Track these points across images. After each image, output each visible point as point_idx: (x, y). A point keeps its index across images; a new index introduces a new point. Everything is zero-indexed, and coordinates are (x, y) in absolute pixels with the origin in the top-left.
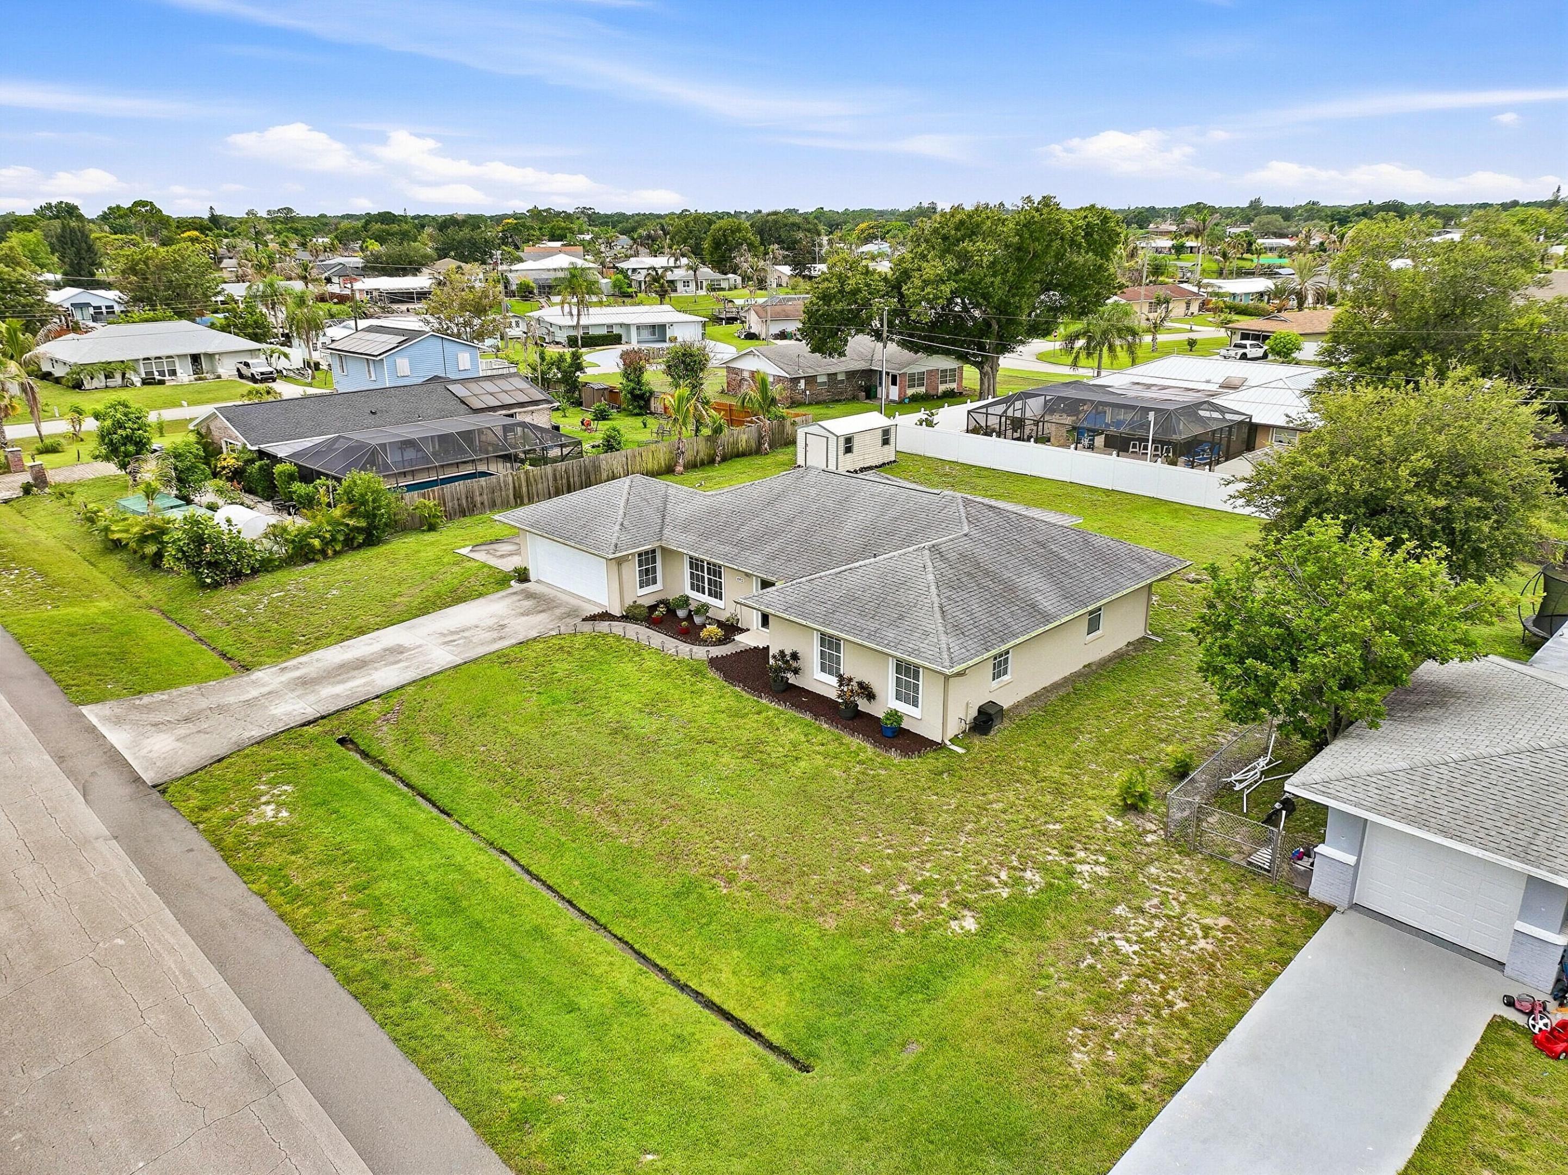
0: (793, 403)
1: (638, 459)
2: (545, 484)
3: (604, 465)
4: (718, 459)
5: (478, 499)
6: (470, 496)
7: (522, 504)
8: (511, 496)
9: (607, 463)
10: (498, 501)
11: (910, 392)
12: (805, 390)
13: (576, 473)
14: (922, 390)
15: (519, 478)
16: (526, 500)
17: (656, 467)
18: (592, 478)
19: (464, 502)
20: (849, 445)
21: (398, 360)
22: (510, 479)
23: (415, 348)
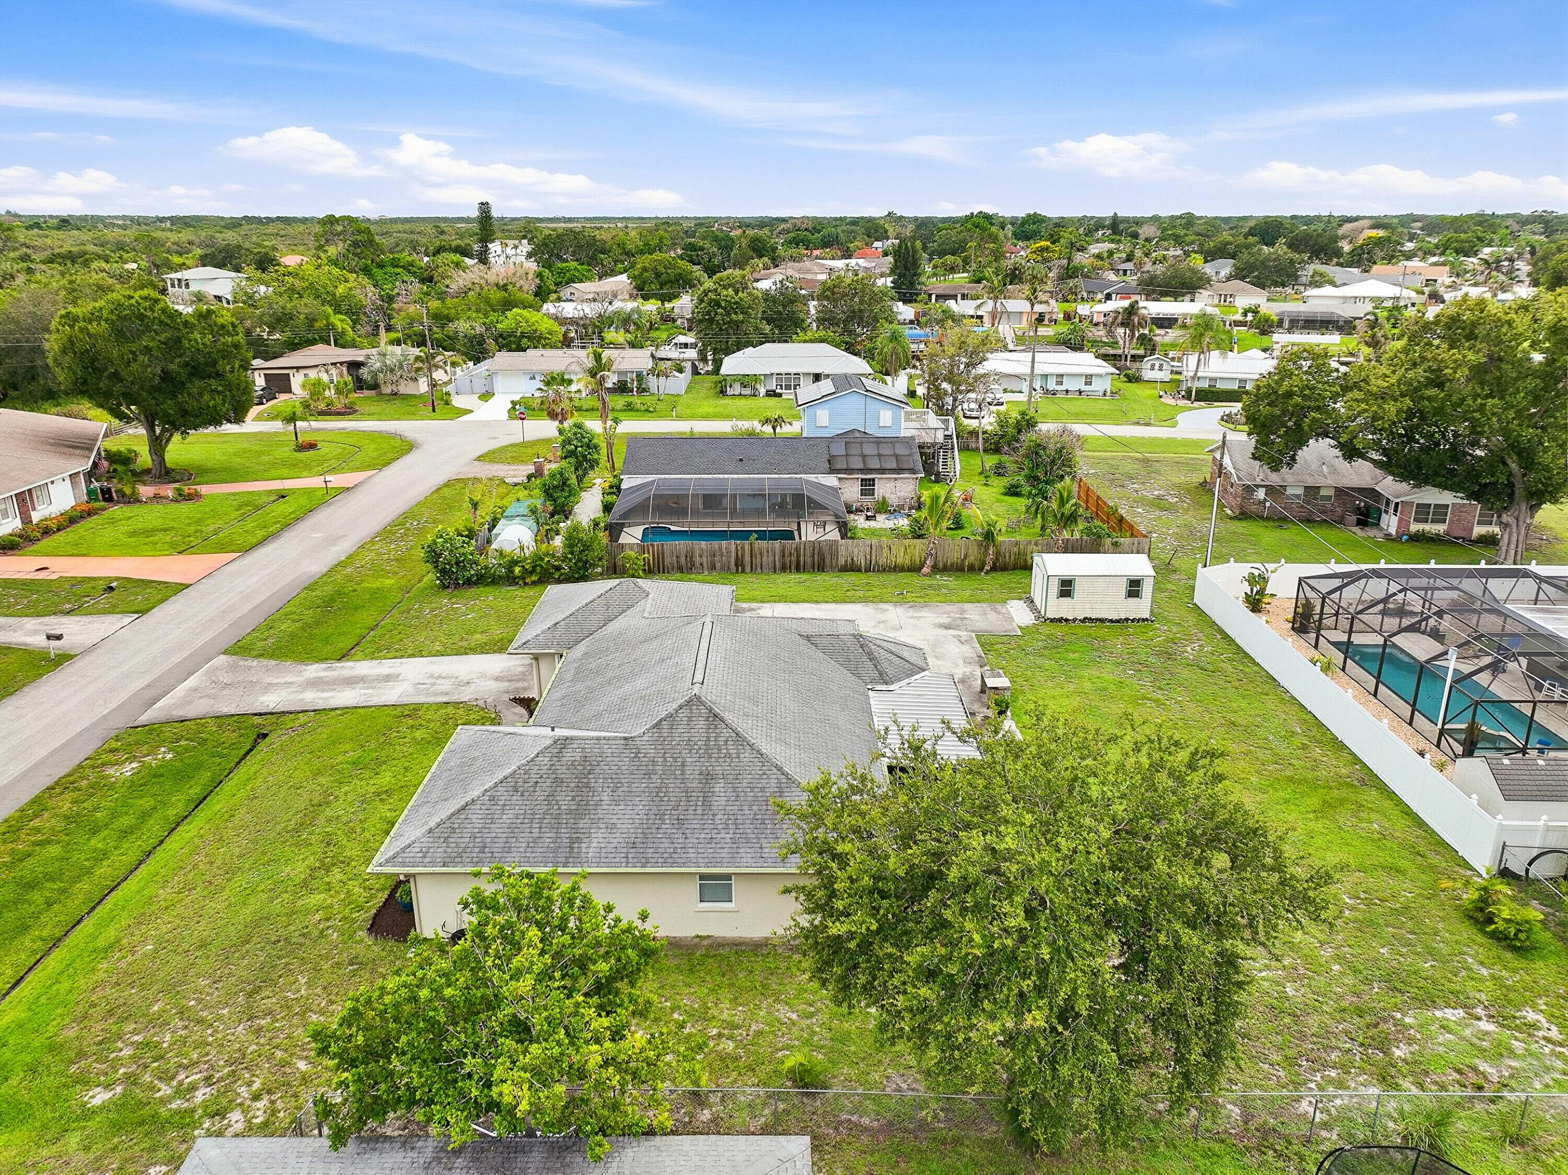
0: (1242, 513)
1: (886, 550)
2: (771, 559)
3: (842, 550)
4: (987, 568)
5: (697, 560)
6: (690, 556)
7: (743, 571)
8: (733, 563)
9: (847, 549)
10: (718, 565)
11: (1415, 527)
12: (1265, 500)
13: (808, 553)
14: (1440, 528)
15: (743, 548)
16: (748, 569)
17: (908, 562)
18: (828, 561)
19: (683, 560)
20: (1066, 588)
21: (818, 412)
22: (733, 547)
23: (840, 400)
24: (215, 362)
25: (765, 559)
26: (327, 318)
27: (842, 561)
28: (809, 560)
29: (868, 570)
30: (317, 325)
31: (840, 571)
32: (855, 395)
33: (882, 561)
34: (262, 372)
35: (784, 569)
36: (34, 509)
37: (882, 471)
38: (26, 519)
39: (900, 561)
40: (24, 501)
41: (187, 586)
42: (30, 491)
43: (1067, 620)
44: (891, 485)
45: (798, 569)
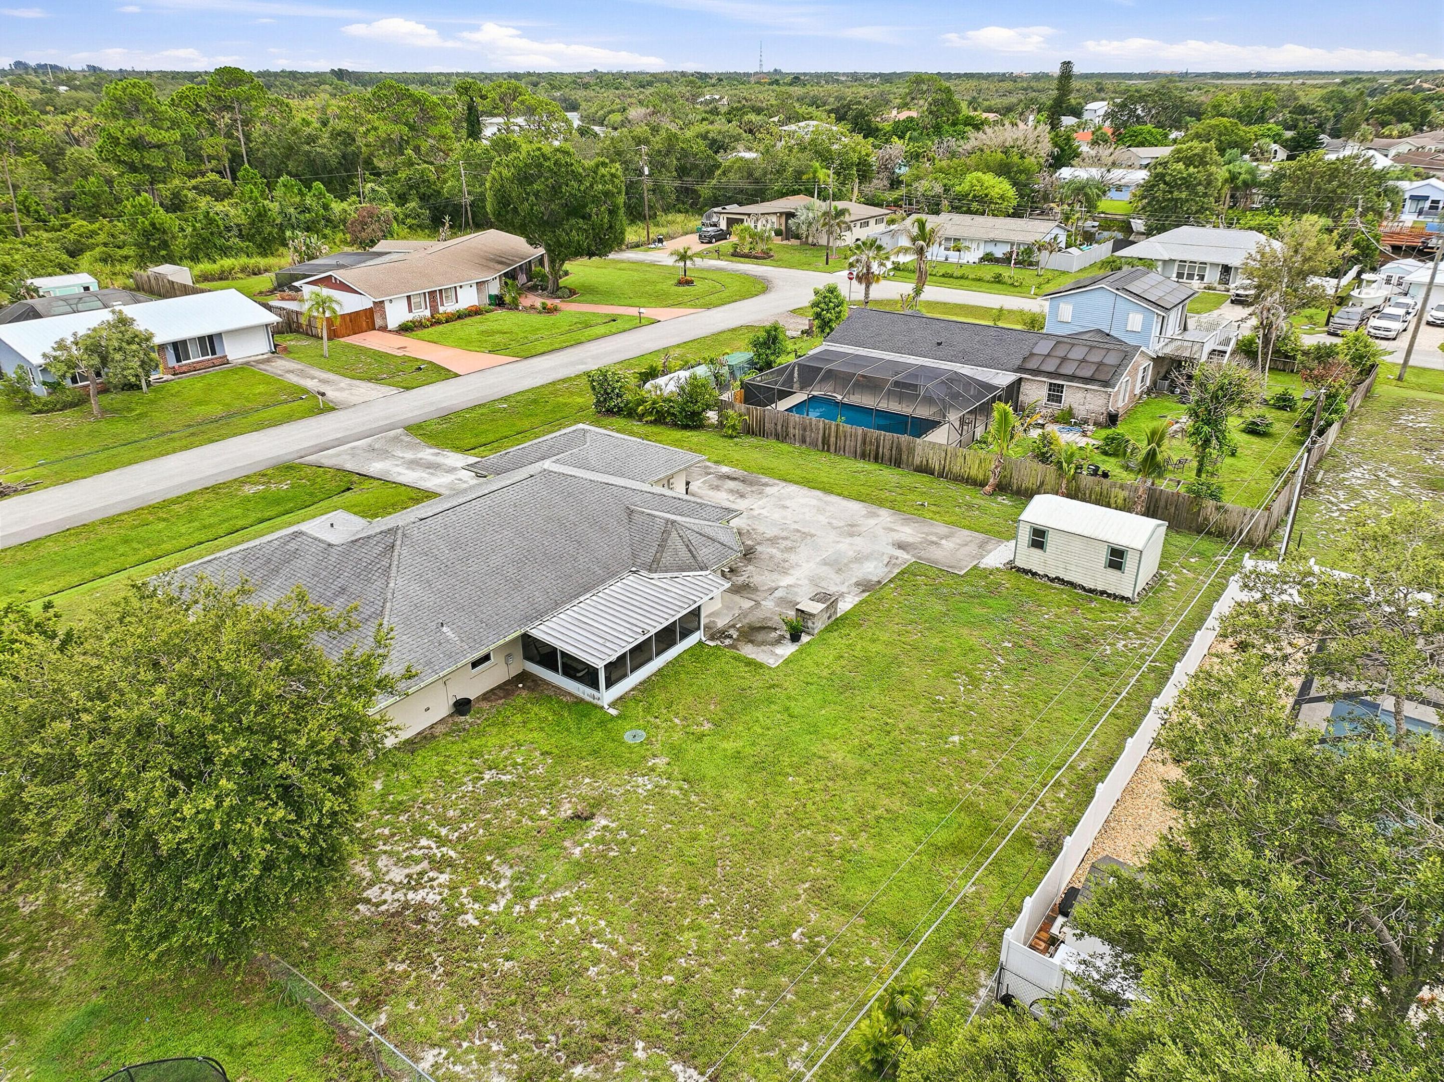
2: (853, 444)
5: (791, 431)
6: (785, 425)
7: (828, 450)
8: (820, 440)
10: (808, 440)
15: (830, 428)
17: (981, 476)
18: (904, 457)
19: (779, 427)
20: (1039, 538)
21: (1062, 305)
22: (821, 425)
23: (1085, 296)
24: (585, 206)
25: (848, 442)
26: (815, 172)
27: (917, 460)
28: (887, 453)
29: (941, 475)
30: (804, 177)
31: (915, 470)
32: (1100, 291)
33: (956, 469)
34: (726, 216)
35: (864, 456)
36: (442, 305)
37: (1072, 378)
38: (434, 309)
39: (973, 473)
40: (434, 297)
41: (457, 375)
42: (441, 291)
43: (1034, 574)
44: (1080, 395)
45: (876, 460)
